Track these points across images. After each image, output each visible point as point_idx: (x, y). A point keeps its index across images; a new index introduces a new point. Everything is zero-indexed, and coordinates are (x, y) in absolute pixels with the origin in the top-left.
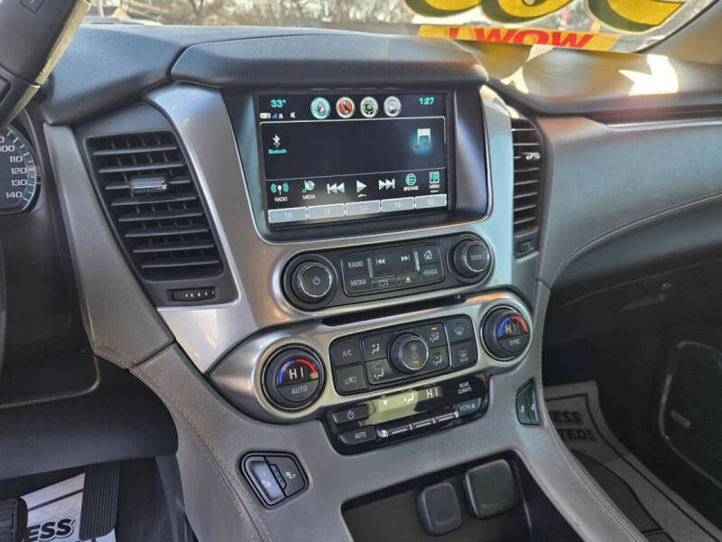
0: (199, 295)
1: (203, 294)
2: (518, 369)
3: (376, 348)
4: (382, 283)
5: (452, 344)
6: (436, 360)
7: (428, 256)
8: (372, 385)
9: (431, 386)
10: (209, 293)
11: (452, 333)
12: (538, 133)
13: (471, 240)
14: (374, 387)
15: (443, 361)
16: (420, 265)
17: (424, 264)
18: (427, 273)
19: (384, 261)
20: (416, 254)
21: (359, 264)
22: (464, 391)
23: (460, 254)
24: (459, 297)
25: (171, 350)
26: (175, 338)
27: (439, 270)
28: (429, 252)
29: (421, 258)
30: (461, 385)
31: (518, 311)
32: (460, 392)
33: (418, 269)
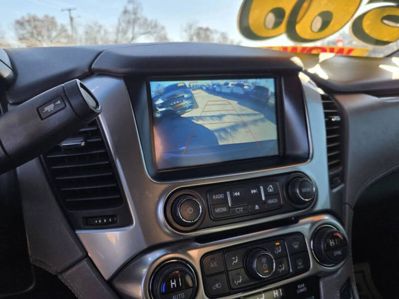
0: (105, 221)
1: (108, 220)
2: (339, 272)
3: (235, 260)
4: (238, 210)
5: (291, 255)
6: (280, 268)
7: (271, 189)
8: (233, 289)
9: (277, 288)
10: (113, 220)
11: (291, 247)
12: (336, 104)
13: (301, 178)
14: (235, 291)
15: (285, 269)
16: (265, 196)
17: (268, 195)
18: (270, 201)
19: (239, 194)
20: (262, 188)
21: (221, 196)
22: (301, 291)
23: (294, 187)
24: (293, 219)
25: (85, 263)
26: (87, 253)
27: (279, 200)
28: (271, 186)
29: (265, 191)
30: (299, 287)
31: (338, 229)
32: (299, 292)
33: (263, 198)
